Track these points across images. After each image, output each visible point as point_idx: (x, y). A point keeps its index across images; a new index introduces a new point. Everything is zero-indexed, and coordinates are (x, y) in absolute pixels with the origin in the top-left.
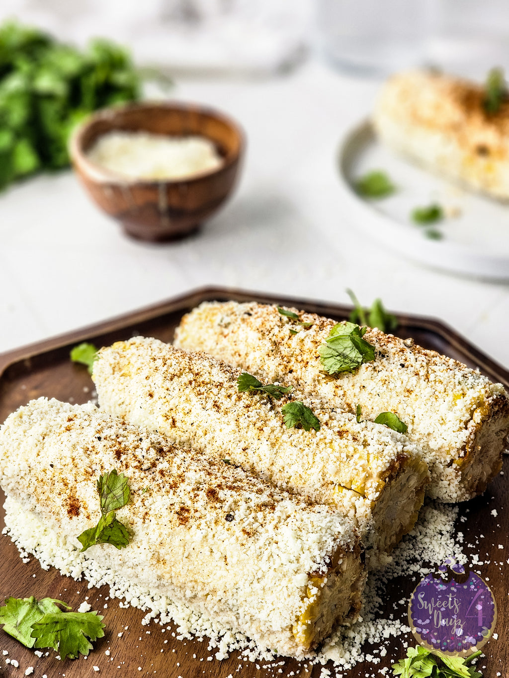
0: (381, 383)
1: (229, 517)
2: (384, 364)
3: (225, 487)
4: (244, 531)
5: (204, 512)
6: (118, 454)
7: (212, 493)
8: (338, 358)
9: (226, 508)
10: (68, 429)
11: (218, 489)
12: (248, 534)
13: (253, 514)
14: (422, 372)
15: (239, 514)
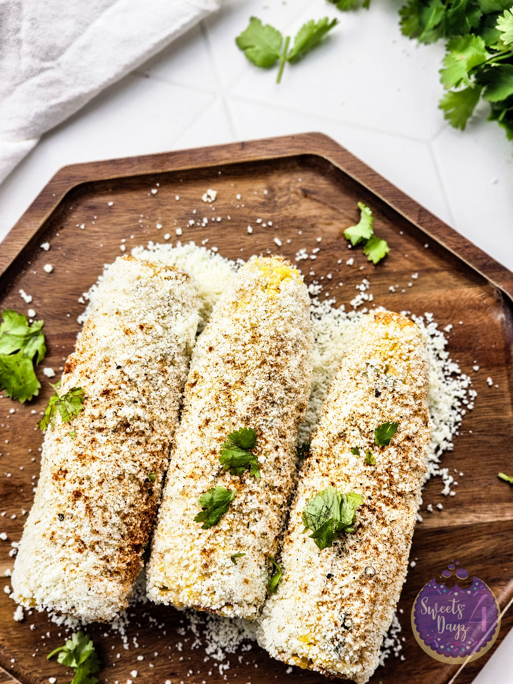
0: (308, 559)
1: (62, 517)
2: (329, 556)
3: (87, 503)
4: (53, 533)
5: (65, 492)
6: (106, 393)
7: (77, 494)
8: (325, 509)
9: (69, 510)
10: (127, 332)
11: (83, 498)
12: (52, 538)
13: (70, 535)
14: (326, 598)
15: (68, 523)
